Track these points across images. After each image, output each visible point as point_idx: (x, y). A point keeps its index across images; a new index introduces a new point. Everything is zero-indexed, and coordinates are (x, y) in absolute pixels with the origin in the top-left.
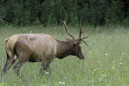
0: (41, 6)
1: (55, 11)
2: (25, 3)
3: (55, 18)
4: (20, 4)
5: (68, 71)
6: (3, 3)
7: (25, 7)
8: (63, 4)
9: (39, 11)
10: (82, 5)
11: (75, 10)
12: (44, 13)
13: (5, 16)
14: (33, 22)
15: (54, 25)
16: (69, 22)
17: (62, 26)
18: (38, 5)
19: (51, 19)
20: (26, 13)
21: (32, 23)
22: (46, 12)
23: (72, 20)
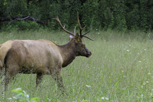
0: (82, 6)
1: (99, 13)
2: (63, 4)
3: (98, 21)
4: (57, 4)
5: (113, 84)
6: (37, 3)
7: (64, 8)
8: (108, 4)
9: (80, 13)
10: (132, 6)
11: (123, 12)
12: (85, 15)
13: (40, 19)
14: (72, 26)
15: (97, 30)
16: (115, 26)
17: (107, 31)
18: (79, 6)
19: (94, 22)
20: (64, 15)
21: (72, 27)
22: (88, 14)
23: (119, 24)
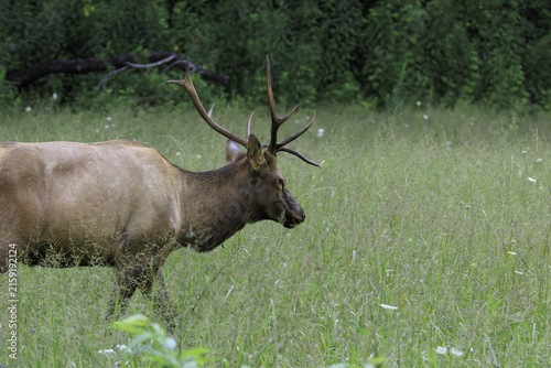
0: (365, 21)
1: (426, 44)
2: (298, 10)
3: (423, 75)
4: (278, 11)
5: (477, 301)
6: (203, 10)
7: (299, 26)
8: (461, 12)
9: (358, 42)
10: (544, 17)
11: (513, 41)
12: (377, 51)
13: (212, 64)
14: (330, 90)
15: (419, 103)
16: (485, 90)
17: (456, 108)
18: (354, 18)
19: (410, 76)
20: (302, 51)
21: (328, 94)
22: (387, 48)
23: (497, 82)
